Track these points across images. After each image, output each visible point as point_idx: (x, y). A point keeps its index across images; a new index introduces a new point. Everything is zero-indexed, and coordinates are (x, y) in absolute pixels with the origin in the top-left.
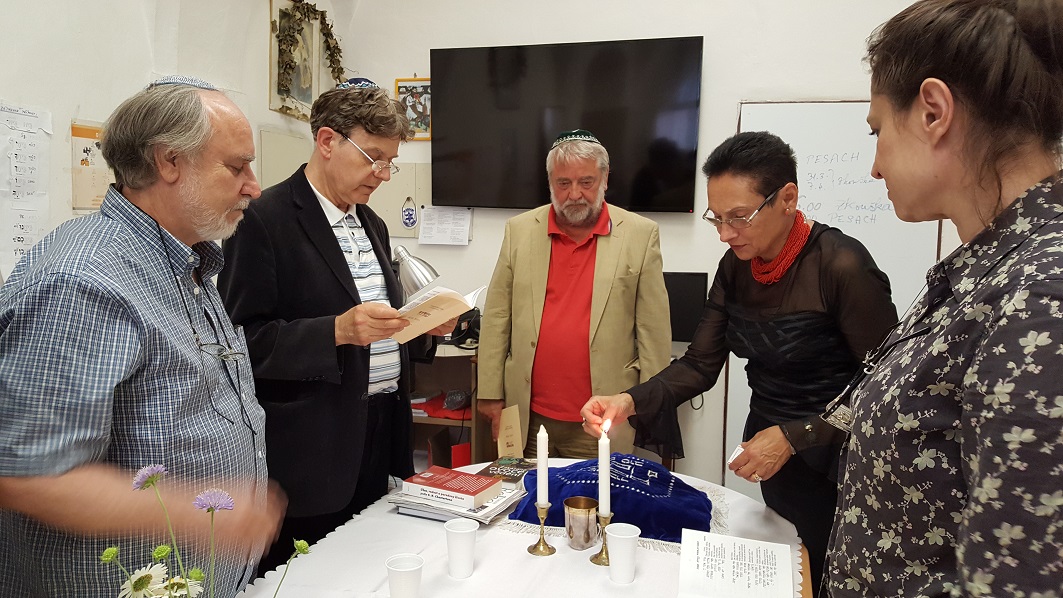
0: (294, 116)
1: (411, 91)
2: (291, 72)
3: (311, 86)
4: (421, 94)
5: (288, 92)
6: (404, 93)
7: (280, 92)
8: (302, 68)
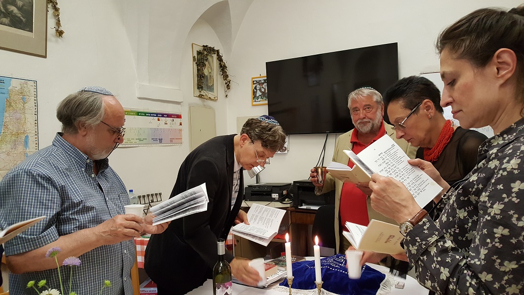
0: (205, 98)
1: (259, 83)
2: (203, 79)
3: (213, 84)
4: (263, 83)
5: (202, 88)
6: (255, 84)
7: (198, 88)
8: (209, 77)
